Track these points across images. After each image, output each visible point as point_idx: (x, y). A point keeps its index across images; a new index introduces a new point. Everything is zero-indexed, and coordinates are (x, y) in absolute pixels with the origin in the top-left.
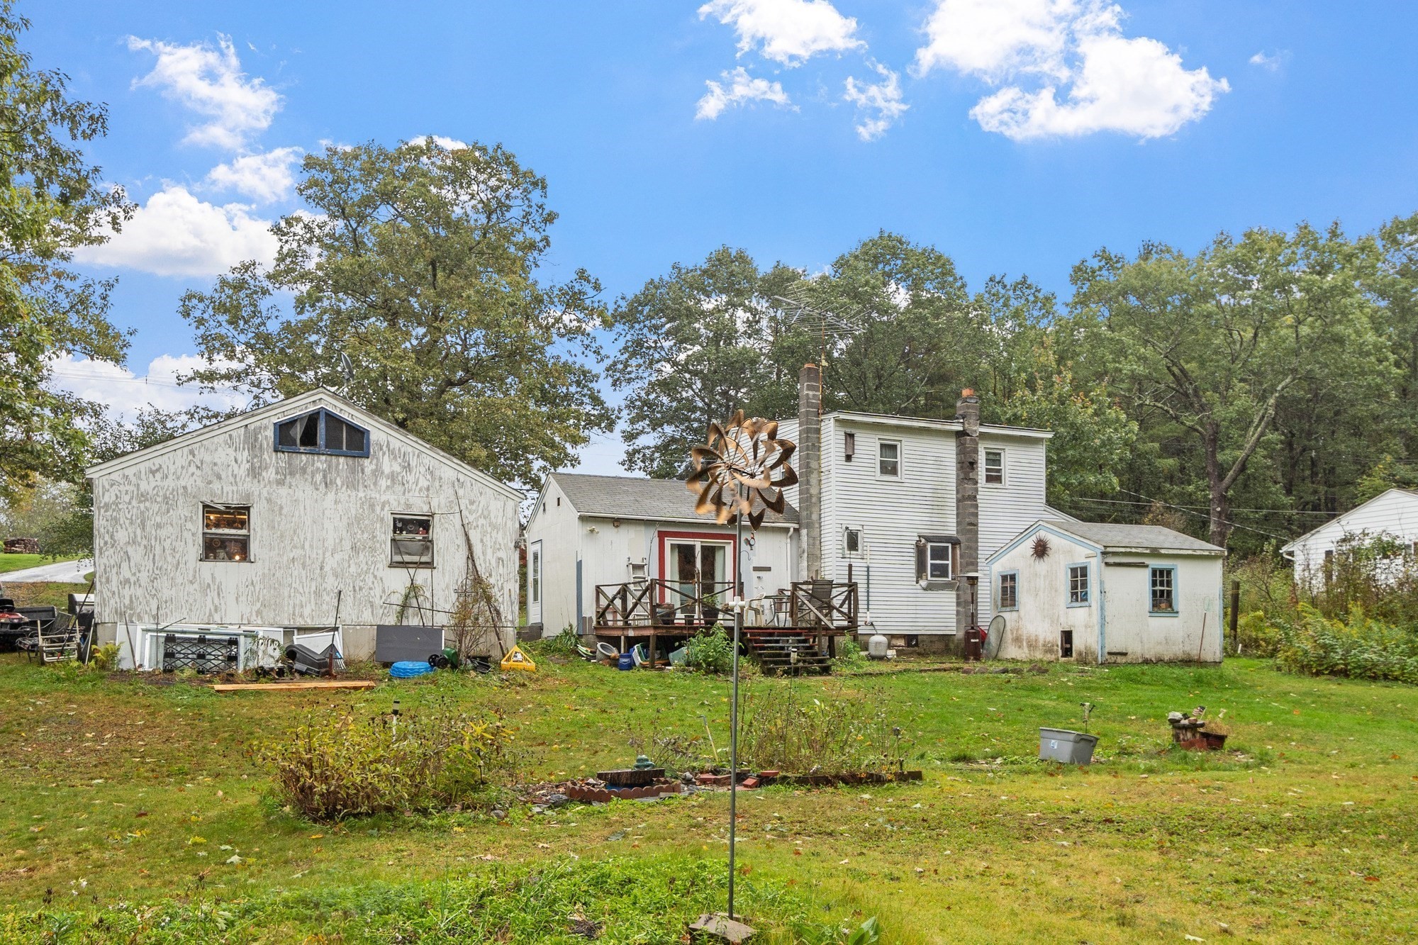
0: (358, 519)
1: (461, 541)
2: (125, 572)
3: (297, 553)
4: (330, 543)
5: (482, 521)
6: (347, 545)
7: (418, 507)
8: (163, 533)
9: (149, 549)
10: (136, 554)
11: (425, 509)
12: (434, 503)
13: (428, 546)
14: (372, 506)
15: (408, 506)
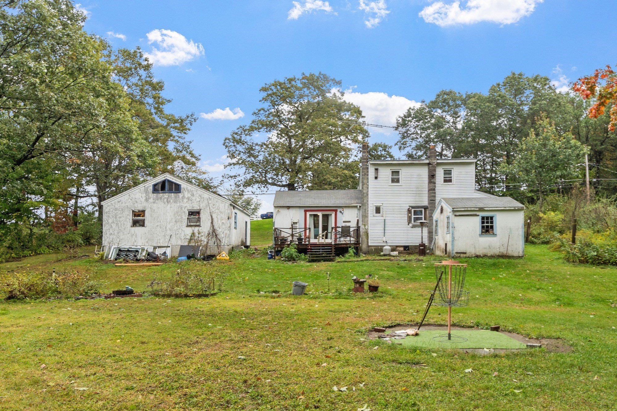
0: (177, 212)
1: (210, 218)
2: (111, 231)
3: (159, 224)
4: (168, 220)
5: (217, 211)
6: (174, 220)
7: (196, 208)
8: (121, 219)
9: (117, 224)
10: (114, 226)
11: (198, 208)
12: (201, 206)
13: (199, 220)
14: (181, 208)
15: (193, 207)
